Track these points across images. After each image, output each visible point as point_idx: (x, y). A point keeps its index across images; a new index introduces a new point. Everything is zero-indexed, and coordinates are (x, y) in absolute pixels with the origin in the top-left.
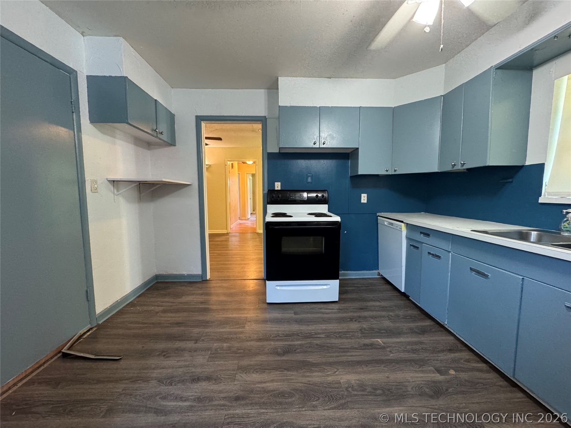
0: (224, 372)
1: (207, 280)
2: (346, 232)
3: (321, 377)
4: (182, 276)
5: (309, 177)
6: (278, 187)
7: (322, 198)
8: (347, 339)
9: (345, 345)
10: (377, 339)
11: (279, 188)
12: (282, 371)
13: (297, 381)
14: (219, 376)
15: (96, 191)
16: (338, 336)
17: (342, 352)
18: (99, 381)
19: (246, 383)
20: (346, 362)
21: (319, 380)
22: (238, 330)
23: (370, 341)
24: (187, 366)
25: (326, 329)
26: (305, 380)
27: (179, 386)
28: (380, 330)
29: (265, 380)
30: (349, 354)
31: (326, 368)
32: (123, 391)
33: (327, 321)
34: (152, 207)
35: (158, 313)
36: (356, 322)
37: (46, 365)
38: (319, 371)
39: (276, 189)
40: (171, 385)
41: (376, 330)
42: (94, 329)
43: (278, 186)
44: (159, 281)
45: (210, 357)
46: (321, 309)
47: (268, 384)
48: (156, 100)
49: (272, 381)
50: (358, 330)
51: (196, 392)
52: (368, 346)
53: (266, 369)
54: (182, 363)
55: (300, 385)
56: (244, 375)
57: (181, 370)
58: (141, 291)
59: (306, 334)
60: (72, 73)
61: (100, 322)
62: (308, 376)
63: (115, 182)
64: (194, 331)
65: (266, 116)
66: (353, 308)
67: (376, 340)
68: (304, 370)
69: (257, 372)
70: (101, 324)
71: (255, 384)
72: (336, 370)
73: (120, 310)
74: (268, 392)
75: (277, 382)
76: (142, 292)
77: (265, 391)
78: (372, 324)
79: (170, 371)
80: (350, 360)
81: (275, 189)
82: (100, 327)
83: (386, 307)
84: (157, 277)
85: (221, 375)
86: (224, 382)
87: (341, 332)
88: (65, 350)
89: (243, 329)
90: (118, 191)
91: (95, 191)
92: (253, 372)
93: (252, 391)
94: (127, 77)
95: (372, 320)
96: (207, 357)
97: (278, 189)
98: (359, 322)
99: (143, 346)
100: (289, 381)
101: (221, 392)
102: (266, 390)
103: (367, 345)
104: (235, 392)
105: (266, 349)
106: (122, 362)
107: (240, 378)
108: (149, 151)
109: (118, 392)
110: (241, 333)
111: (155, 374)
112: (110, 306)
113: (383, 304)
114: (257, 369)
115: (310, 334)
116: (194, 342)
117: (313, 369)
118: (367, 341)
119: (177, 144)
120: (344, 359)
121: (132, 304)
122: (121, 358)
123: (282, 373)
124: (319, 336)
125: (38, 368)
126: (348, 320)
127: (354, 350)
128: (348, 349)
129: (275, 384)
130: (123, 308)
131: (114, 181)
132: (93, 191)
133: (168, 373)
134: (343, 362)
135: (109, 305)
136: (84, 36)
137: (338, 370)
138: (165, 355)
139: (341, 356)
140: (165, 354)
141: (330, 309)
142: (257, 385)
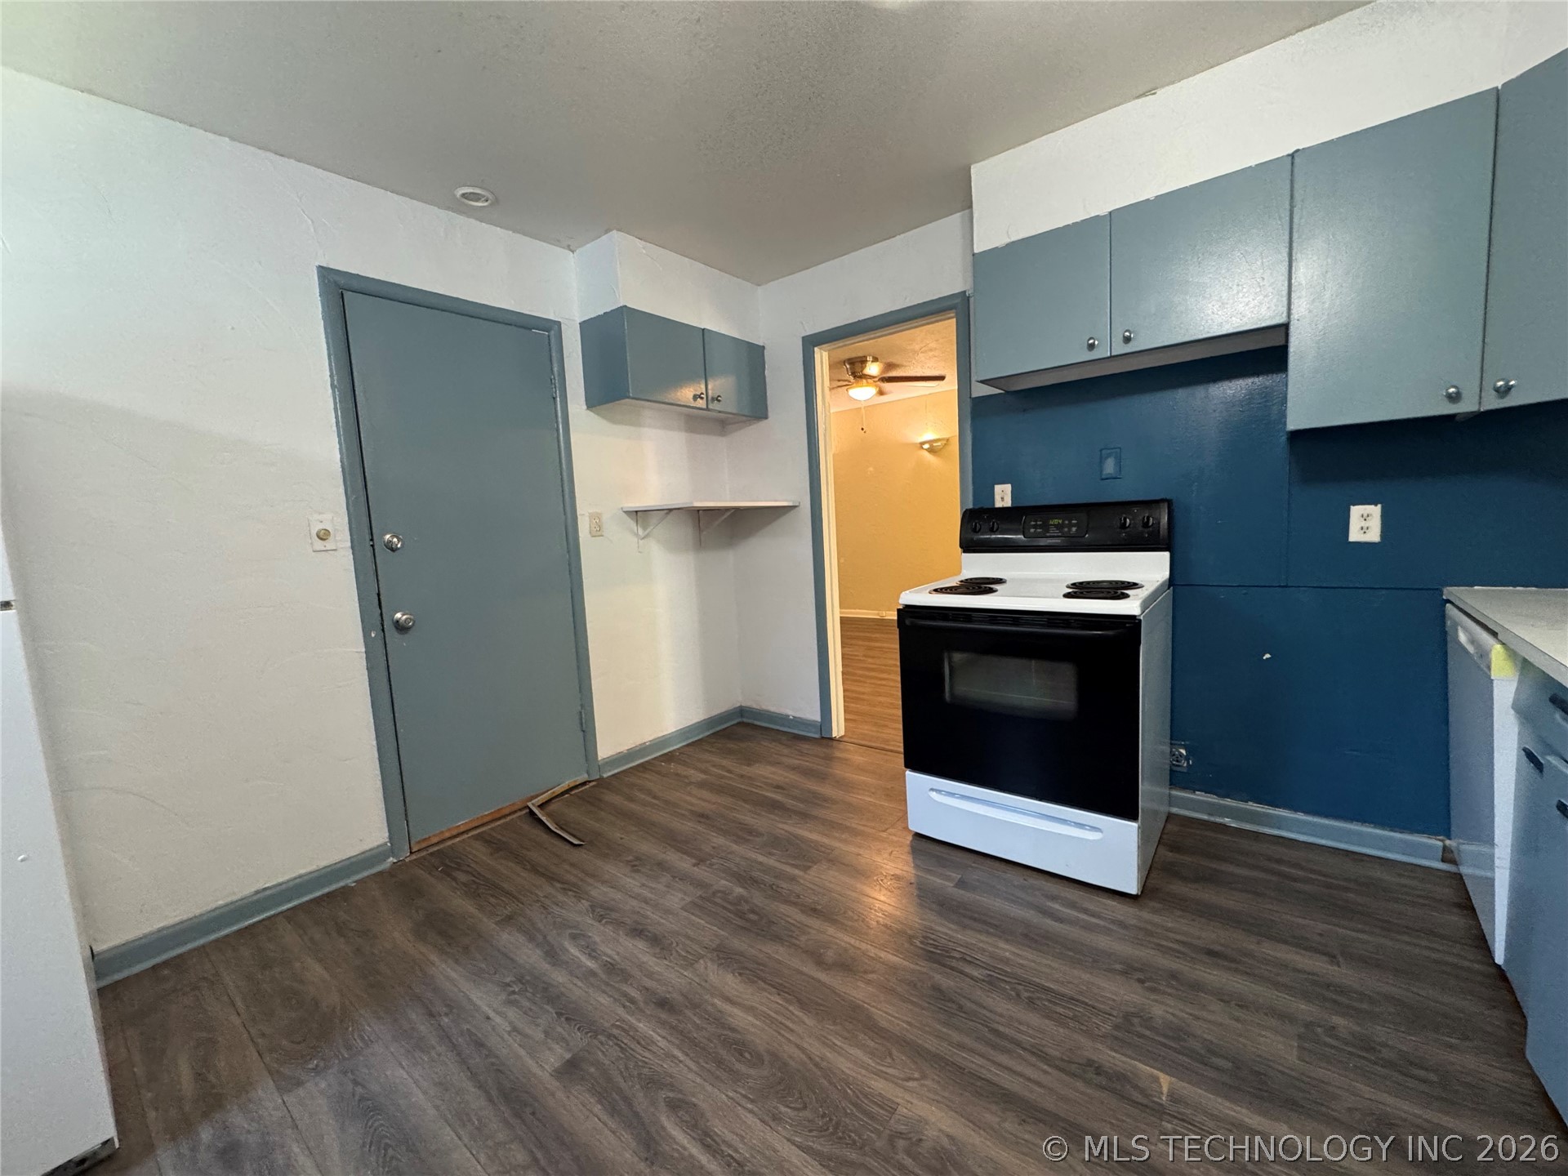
0: (688, 942)
1: (832, 739)
2: (1268, 656)
3: (863, 1067)
4: (783, 719)
5: (1107, 458)
6: (1002, 499)
7: (1141, 529)
8: (1048, 1017)
9: (1020, 1032)
10: (1158, 1069)
11: (1008, 503)
12: (787, 1001)
13: (798, 1041)
14: (675, 945)
15: (599, 533)
16: (1026, 994)
17: (989, 1043)
18: (535, 869)
19: (703, 984)
20: (970, 1072)
21: (848, 1072)
22: (788, 869)
23: (1124, 1062)
24: (646, 901)
25: (1007, 961)
26: (816, 1048)
27: (609, 930)
28: (1210, 1051)
29: (740, 1000)
30: (1003, 1059)
31: (895, 1052)
32: (545, 897)
33: (1036, 941)
34: (729, 560)
35: (691, 783)
36: (1137, 985)
37: (509, 818)
38: (872, 1054)
39: (999, 504)
40: (600, 922)
41: (1196, 1045)
42: (594, 783)
43: (1003, 496)
44: (745, 720)
45: (692, 902)
46: (1053, 898)
47: (736, 1011)
48: (703, 330)
49: (750, 1009)
50: (1115, 1013)
51: (618, 954)
52: (1098, 1074)
53: (760, 978)
54: (646, 893)
55: (797, 1053)
56: (712, 967)
57: (634, 903)
58: (698, 734)
59: (936, 947)
60: (551, 328)
61: (605, 776)
62: (833, 1047)
63: (639, 513)
64: (715, 840)
65: (965, 292)
66: (1178, 937)
67: (1156, 1072)
68: (838, 1028)
69: (740, 974)
70: (607, 778)
71: (713, 995)
72: (916, 1075)
73: (642, 763)
74: (723, 1026)
75: (755, 1016)
76: (700, 737)
77: (718, 1020)
78: (1197, 1018)
79: (618, 896)
80: (989, 1076)
81: (994, 504)
82: (602, 783)
83: (1342, 990)
84: (742, 711)
85: (677, 945)
86: (670, 961)
87: (1047, 990)
88: (533, 804)
89: (800, 873)
90: (645, 529)
91: (597, 531)
92: (734, 970)
93: (695, 1006)
94: (626, 306)
95: (1217, 1006)
96: (688, 899)
97: (1005, 505)
98: (1153, 990)
99: (623, 836)
100: (782, 1032)
101: (650, 975)
102: (723, 1021)
103: (1099, 1070)
104: (671, 989)
105: (803, 938)
106: (576, 853)
107: (702, 969)
108: (724, 439)
109: (536, 895)
110: (793, 879)
111: (599, 892)
112: (628, 750)
113: (1344, 974)
114: (747, 968)
115: (947, 952)
116: (694, 861)
117: (861, 1036)
118: (1113, 1058)
119: (770, 414)
120: (974, 1063)
121: (669, 757)
122: (581, 845)
123: (784, 1004)
124: (968, 969)
125: (500, 819)
126: (1118, 967)
127: (1033, 1059)
128: (1019, 1044)
129: (750, 1018)
130: (653, 759)
131: (636, 512)
132: (594, 534)
133: (614, 900)
134: (960, 1068)
135: (627, 748)
136: (573, 252)
137: (924, 1077)
138: (635, 866)
139: (972, 1051)
140: (637, 864)
141: (1086, 911)
142: (716, 1001)
